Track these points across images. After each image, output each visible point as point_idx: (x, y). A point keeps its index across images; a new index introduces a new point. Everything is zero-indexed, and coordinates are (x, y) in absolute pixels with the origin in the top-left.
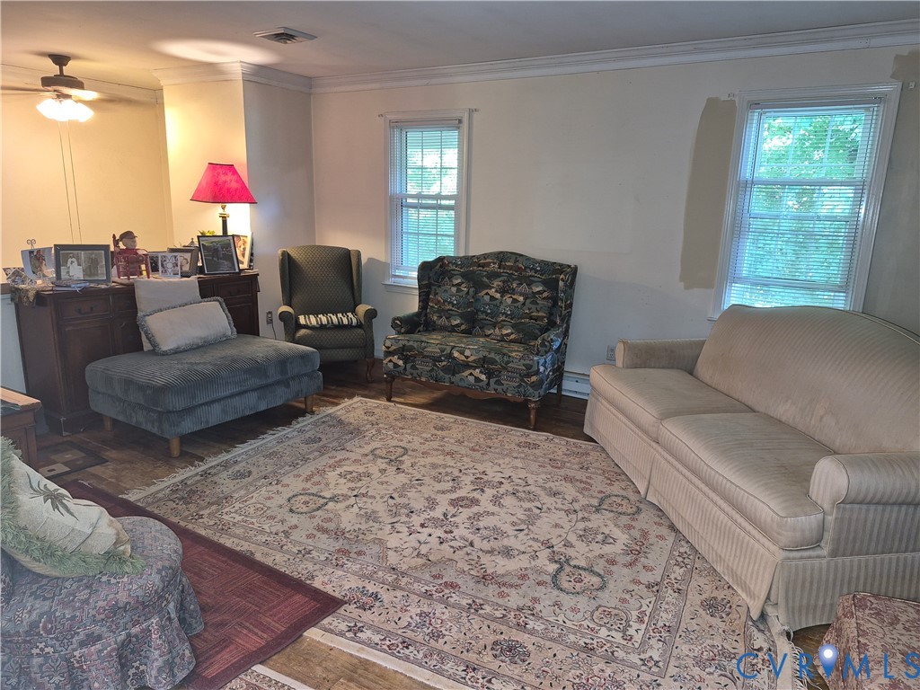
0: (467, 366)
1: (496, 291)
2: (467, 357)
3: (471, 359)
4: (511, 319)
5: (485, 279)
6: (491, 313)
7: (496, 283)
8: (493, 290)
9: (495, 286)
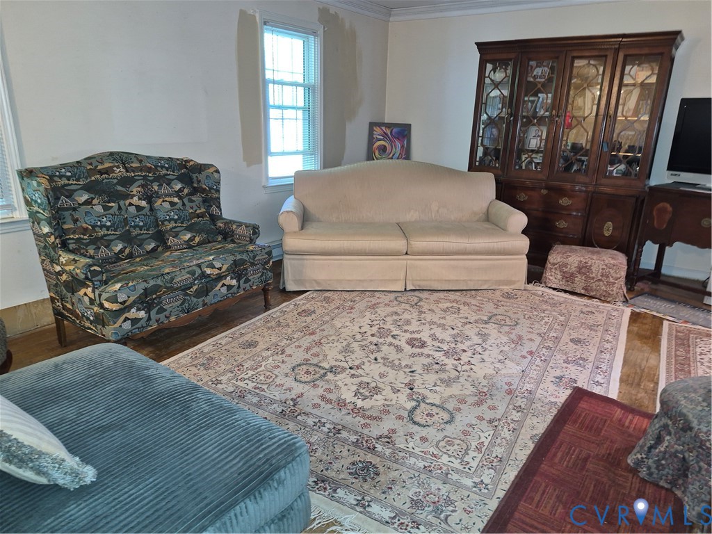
0: (220, 277)
1: (140, 199)
2: (220, 269)
3: (223, 270)
4: (148, 230)
5: (119, 188)
6: (112, 225)
7: (135, 189)
8: (136, 198)
9: (135, 193)
